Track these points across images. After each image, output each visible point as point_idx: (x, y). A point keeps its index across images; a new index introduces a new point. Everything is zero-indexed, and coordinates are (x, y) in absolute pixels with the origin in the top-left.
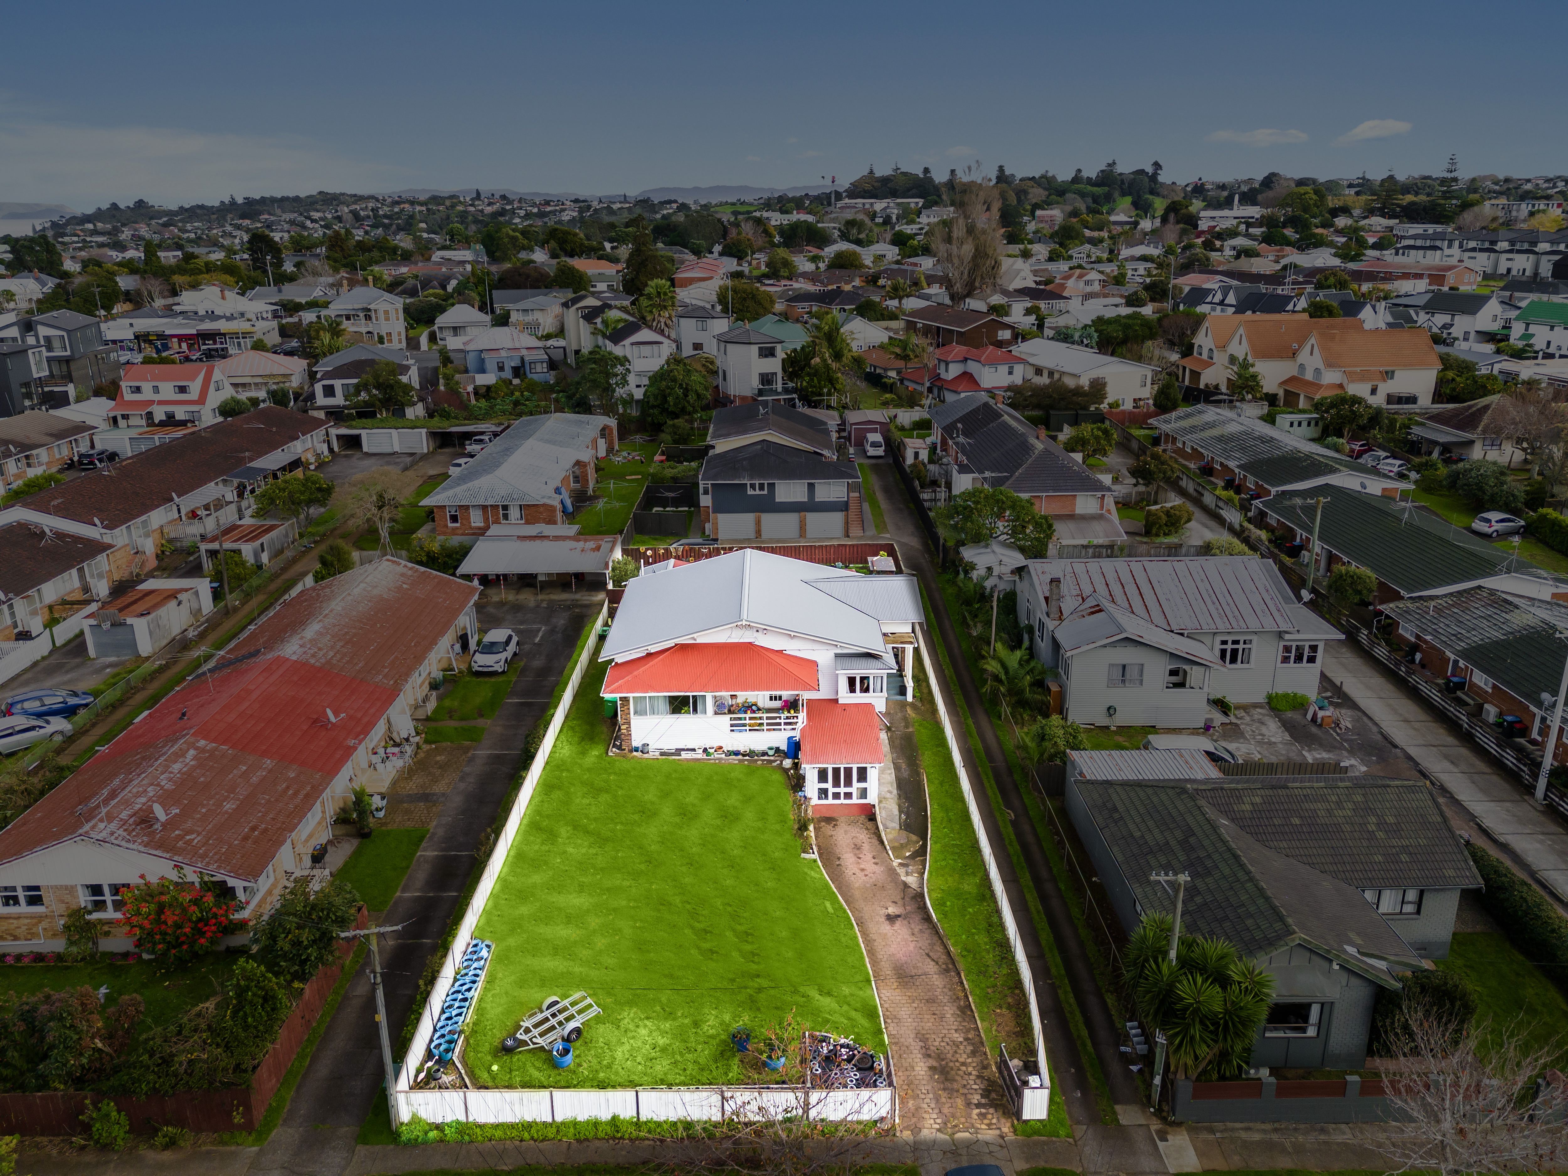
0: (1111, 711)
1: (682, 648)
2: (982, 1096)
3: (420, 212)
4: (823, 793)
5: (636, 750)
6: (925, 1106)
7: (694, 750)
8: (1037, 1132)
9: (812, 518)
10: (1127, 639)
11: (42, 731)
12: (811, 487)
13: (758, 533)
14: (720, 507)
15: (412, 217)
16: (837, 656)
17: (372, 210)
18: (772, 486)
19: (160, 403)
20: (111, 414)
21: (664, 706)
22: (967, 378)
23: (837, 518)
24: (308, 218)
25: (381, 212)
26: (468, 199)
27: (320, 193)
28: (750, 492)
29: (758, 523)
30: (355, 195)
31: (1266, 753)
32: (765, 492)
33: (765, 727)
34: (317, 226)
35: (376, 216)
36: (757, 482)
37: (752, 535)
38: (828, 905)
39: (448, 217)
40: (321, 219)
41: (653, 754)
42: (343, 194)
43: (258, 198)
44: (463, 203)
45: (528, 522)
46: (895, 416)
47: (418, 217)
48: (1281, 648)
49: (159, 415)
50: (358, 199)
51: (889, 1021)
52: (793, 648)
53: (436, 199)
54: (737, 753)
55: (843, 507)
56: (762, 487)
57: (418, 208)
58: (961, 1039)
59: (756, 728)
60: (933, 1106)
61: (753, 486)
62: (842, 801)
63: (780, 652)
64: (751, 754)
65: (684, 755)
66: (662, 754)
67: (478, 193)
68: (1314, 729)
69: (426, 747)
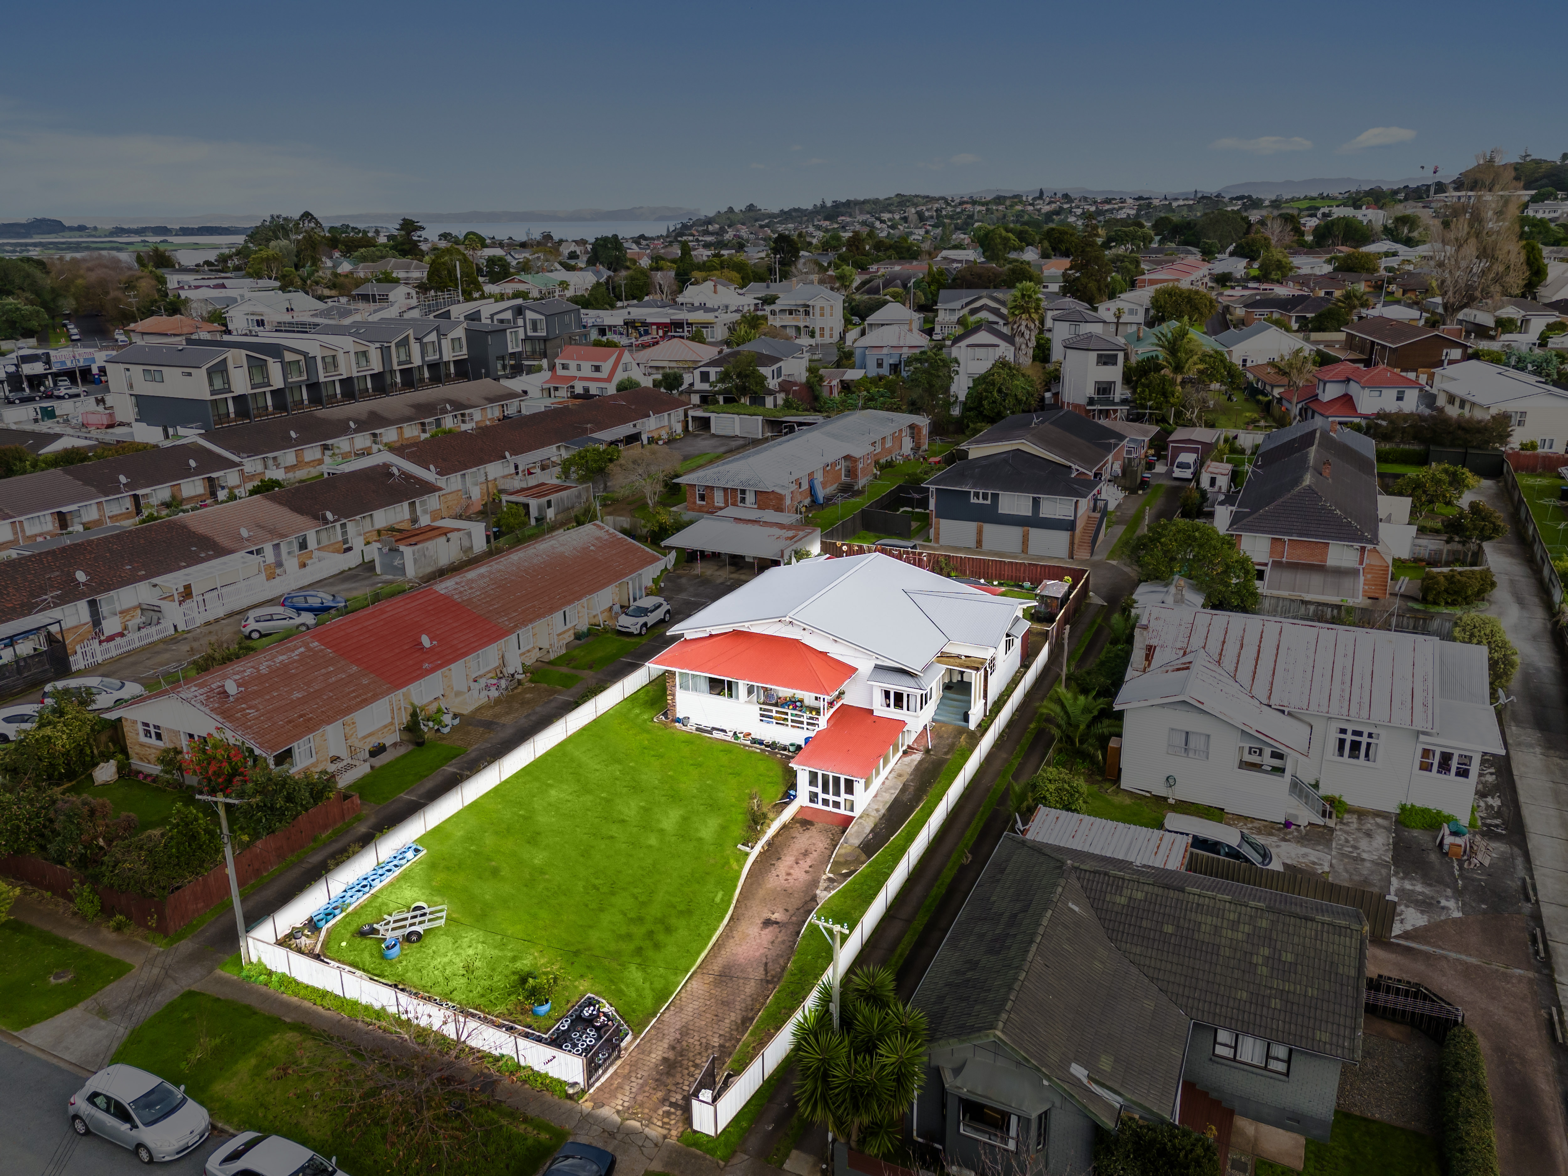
0: (1170, 781)
1: (737, 634)
3: (979, 212)
4: (813, 797)
5: (678, 720)
6: (628, 1088)
7: (724, 731)
8: (696, 1144)
9: (1035, 534)
10: (1184, 702)
11: (292, 621)
12: (1036, 502)
13: (979, 543)
14: (943, 513)
15: (971, 217)
16: (877, 667)
17: (937, 211)
18: (995, 497)
19: (582, 379)
20: (546, 386)
21: (705, 686)
22: (1347, 401)
23: (1062, 538)
24: (878, 219)
25: (944, 213)
26: (1030, 198)
27: (897, 195)
28: (973, 500)
29: (980, 533)
30: (928, 197)
31: (1340, 868)
32: (989, 502)
33: (790, 723)
34: (885, 226)
35: (938, 217)
36: (981, 491)
37: (972, 544)
38: (720, 895)
39: (1004, 216)
40: (890, 220)
41: (691, 728)
42: (917, 196)
43: (844, 201)
44: (1025, 204)
45: (759, 508)
46: (1236, 437)
47: (976, 217)
48: (1419, 753)
49: (579, 390)
50: (929, 199)
51: (672, 1008)
52: (837, 652)
53: (999, 200)
54: (761, 743)
55: (1069, 526)
56: (985, 497)
57: (978, 208)
58: (716, 1044)
59: (782, 722)
60: (634, 1090)
61: (977, 495)
62: (830, 808)
63: (825, 654)
64: (773, 745)
65: (716, 735)
66: (698, 729)
67: (1042, 192)
68: (1433, 857)
69: (527, 685)
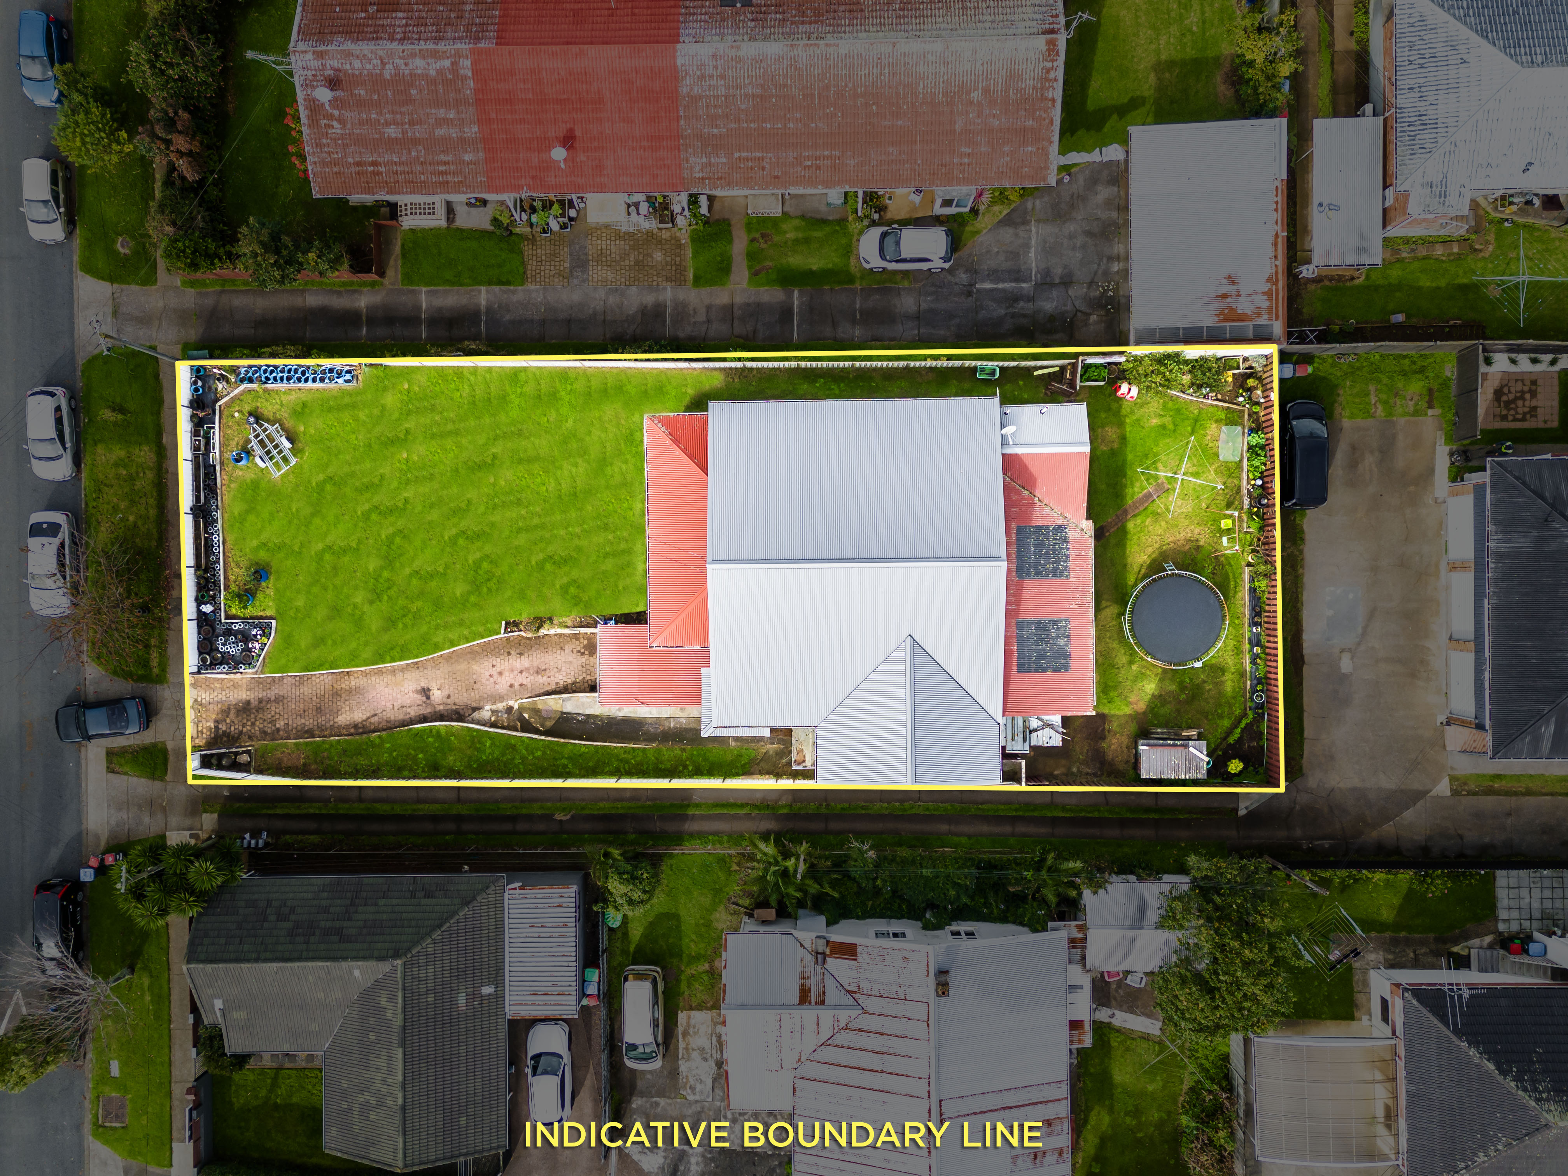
2: (224, 732)
6: (216, 694)
51: (296, 679)
58: (278, 726)
60: (216, 698)
